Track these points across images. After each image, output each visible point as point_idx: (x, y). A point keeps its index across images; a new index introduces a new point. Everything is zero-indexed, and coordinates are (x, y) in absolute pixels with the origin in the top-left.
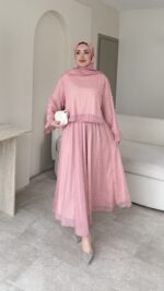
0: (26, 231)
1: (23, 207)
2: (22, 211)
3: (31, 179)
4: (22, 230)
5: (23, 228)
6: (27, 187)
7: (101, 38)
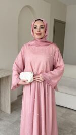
0: (17, 121)
1: (15, 110)
2: (14, 112)
3: (18, 96)
4: (15, 121)
5: (15, 120)
6: (16, 101)
7: (56, 22)
